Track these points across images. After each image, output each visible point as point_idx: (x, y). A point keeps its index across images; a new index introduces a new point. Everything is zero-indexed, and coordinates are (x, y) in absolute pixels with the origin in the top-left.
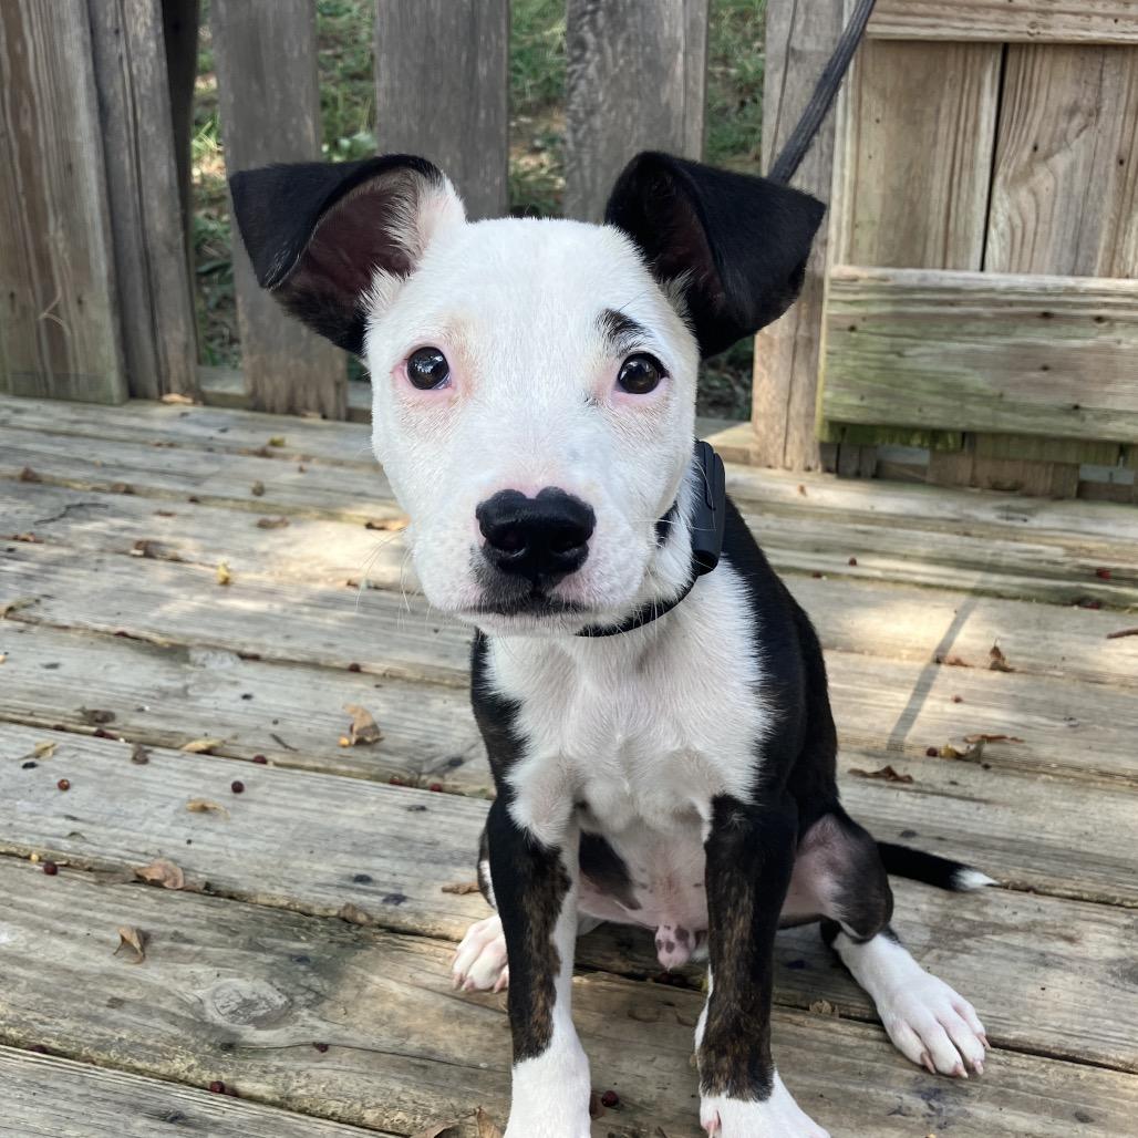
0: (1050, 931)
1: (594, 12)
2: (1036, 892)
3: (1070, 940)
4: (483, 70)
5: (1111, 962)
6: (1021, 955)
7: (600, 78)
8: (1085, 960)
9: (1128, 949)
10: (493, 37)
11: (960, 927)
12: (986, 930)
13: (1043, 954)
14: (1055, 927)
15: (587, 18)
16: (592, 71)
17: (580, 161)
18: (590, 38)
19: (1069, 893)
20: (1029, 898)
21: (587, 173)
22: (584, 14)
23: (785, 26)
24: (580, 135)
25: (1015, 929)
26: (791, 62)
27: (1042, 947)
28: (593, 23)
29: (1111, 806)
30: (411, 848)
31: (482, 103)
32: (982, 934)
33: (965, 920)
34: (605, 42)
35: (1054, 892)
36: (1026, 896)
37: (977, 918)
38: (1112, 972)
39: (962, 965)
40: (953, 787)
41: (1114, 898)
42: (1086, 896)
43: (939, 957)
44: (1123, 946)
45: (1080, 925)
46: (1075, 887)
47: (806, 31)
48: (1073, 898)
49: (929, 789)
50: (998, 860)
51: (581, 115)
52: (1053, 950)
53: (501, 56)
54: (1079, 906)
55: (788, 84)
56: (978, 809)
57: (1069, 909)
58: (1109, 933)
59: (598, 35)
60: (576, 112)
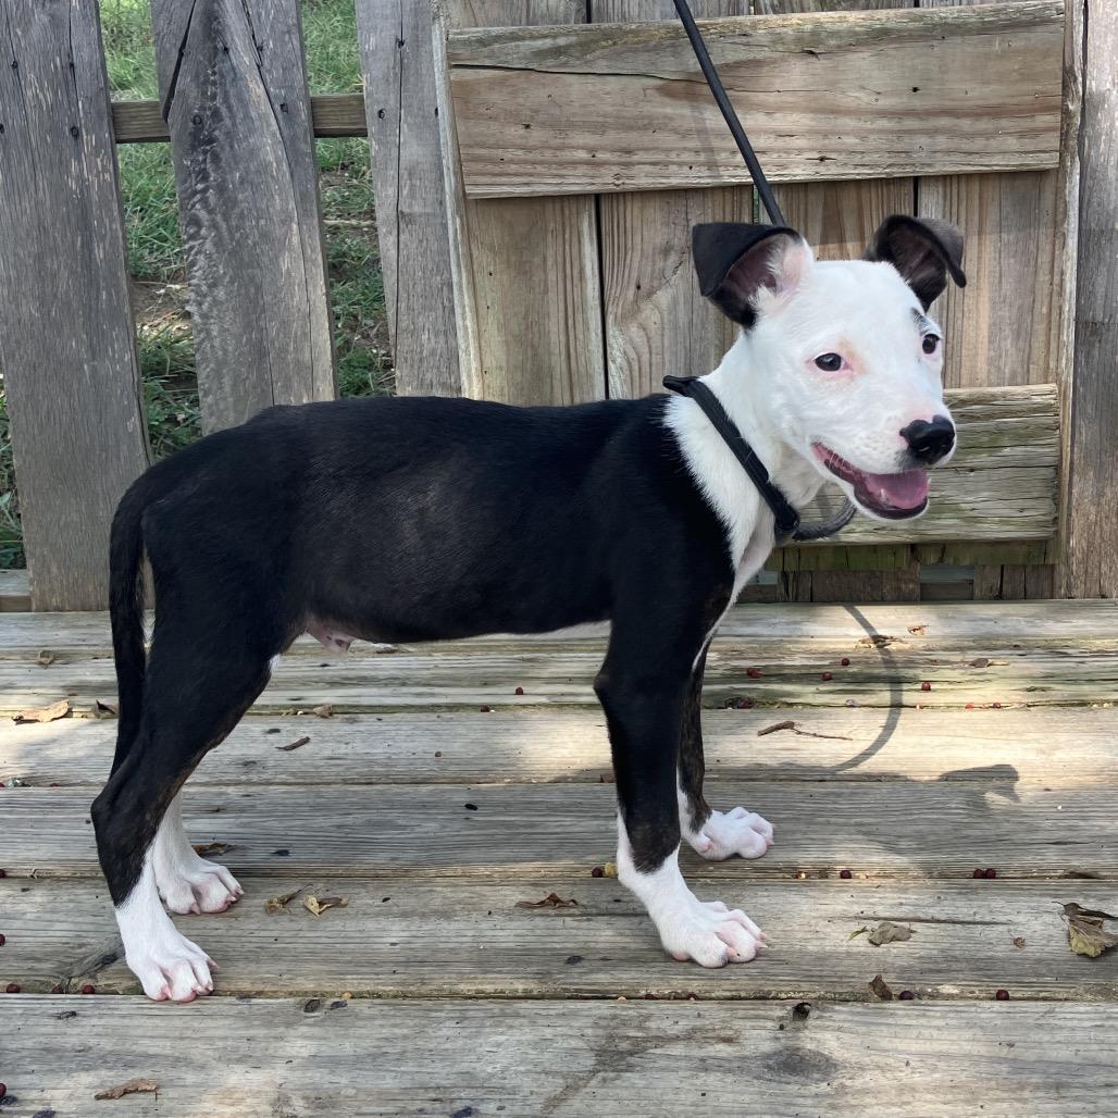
0: (710, 1035)
1: (205, 191)
2: (697, 998)
3: (728, 1040)
4: (99, 254)
5: (768, 1056)
6: (683, 1064)
7: (217, 252)
8: (743, 1058)
9: (783, 1041)
10: (107, 221)
11: (624, 1046)
12: (649, 1044)
13: (703, 1060)
14: (714, 1030)
15: (198, 196)
16: (208, 246)
17: (208, 332)
18: (203, 215)
19: (728, 994)
20: (690, 1004)
21: (217, 343)
22: (195, 193)
23: (391, 191)
24: (205, 307)
25: (677, 1038)
26: (402, 226)
27: (702, 1053)
28: (204, 201)
29: (765, 900)
30: (60, 1058)
31: (102, 284)
32: (645, 1049)
33: (628, 1038)
34: (219, 218)
35: (713, 995)
36: (686, 1004)
37: (640, 1034)
38: (769, 1067)
39: (624, 1084)
40: (617, 905)
41: (769, 992)
42: (743, 994)
43: (604, 1080)
44: (778, 1039)
45: (738, 1024)
46: (733, 987)
47: (412, 195)
48: (732, 998)
49: (594, 911)
50: (659, 972)
51: (204, 288)
52: (712, 1054)
53: (117, 238)
54: (736, 1005)
55: (401, 246)
56: (641, 923)
57: (727, 1010)
58: (764, 1028)
59: (210, 212)
60: (198, 285)
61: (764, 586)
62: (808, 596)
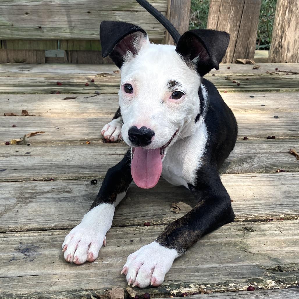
0: (61, 190)
2: (53, 180)
3: (68, 192)
5: (83, 196)
6: (52, 200)
8: (75, 197)
9: (89, 191)
11: (27, 195)
12: (37, 194)
13: (59, 198)
14: (62, 189)
19: (65, 178)
20: (52, 182)
25: (48, 192)
27: (59, 196)
29: (75, 150)
32: (36, 196)
33: (29, 193)
35: (59, 179)
36: (50, 182)
37: (33, 191)
38: (84, 199)
39: (30, 207)
40: (17, 153)
41: (81, 177)
42: (71, 178)
43: (21, 206)
44: (87, 191)
45: (71, 187)
46: (67, 176)
48: (67, 180)
49: (8, 155)
50: (37, 173)
52: (63, 196)
54: (69, 181)
56: (28, 158)
57: (66, 183)
58: (81, 187)
61: (59, 58)
62: (75, 61)
